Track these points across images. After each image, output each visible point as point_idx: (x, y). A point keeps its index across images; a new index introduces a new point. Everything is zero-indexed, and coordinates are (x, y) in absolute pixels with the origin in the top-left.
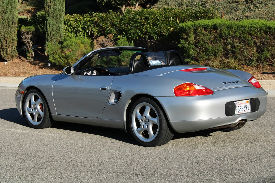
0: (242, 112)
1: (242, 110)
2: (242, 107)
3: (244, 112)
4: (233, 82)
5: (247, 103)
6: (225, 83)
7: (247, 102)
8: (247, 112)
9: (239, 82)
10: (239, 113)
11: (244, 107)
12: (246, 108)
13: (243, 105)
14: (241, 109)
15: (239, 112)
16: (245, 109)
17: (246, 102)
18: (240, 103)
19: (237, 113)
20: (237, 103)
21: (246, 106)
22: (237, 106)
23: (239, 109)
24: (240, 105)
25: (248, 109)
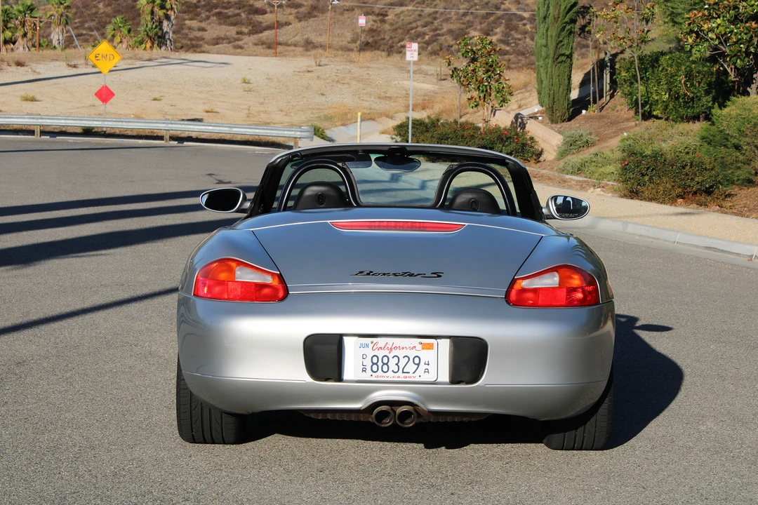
0: (390, 376)
1: (393, 366)
2: (393, 362)
3: (401, 377)
4: (411, 275)
5: (423, 349)
6: (368, 274)
7: (430, 347)
8: (418, 379)
9: (439, 276)
10: (373, 379)
11: (403, 362)
12: (418, 365)
13: (401, 354)
14: (384, 364)
15: (374, 375)
17: (419, 347)
18: (388, 346)
19: (367, 376)
20: (370, 344)
21: (417, 360)
22: (370, 353)
23: (376, 364)
24: (386, 352)
25: (427, 371)
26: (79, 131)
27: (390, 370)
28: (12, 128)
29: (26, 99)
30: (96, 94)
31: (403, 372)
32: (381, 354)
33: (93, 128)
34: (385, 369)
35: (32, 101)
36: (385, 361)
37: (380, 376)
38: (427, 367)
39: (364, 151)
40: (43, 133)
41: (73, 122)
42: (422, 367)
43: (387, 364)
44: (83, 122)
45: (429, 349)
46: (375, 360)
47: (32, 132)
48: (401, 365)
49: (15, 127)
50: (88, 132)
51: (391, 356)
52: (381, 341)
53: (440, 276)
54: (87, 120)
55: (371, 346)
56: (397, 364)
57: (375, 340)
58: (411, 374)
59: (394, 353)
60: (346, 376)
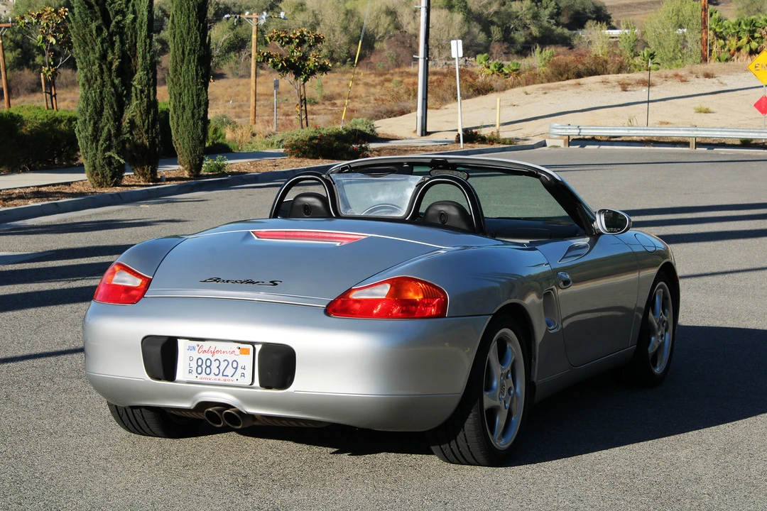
0: (212, 379)
1: (215, 370)
2: (215, 364)
3: (221, 380)
4: (253, 283)
5: (241, 353)
6: (216, 281)
7: (245, 352)
8: (235, 383)
10: (198, 380)
11: (223, 365)
12: (236, 368)
13: (221, 357)
14: (207, 367)
15: (199, 376)
16: (230, 371)
17: (238, 351)
18: (211, 349)
19: (192, 378)
20: (196, 347)
21: (235, 365)
22: (195, 355)
23: (201, 366)
24: (209, 356)
25: (243, 375)
26: (738, 142)
27: (212, 373)
28: (670, 141)
29: (700, 111)
30: (755, 105)
31: (223, 375)
32: (204, 357)
33: (752, 140)
34: (208, 372)
35: (706, 112)
36: (208, 364)
37: (203, 378)
38: (243, 371)
39: (408, 163)
40: (698, 145)
41: (729, 133)
42: (240, 371)
43: (209, 367)
44: (739, 134)
45: (246, 354)
46: (200, 364)
47: (686, 144)
48: (222, 368)
49: (674, 139)
50: (746, 144)
51: (213, 359)
52: (206, 345)
53: (277, 284)
54: (743, 132)
55: (197, 348)
56: (218, 367)
57: (200, 343)
58: (229, 378)
59: (216, 356)
60: (179, 376)
